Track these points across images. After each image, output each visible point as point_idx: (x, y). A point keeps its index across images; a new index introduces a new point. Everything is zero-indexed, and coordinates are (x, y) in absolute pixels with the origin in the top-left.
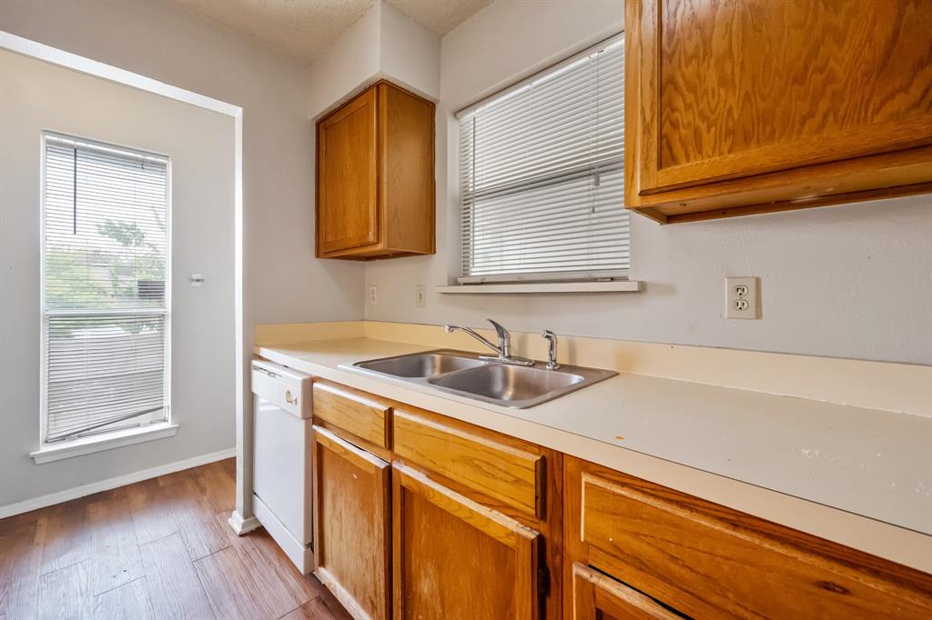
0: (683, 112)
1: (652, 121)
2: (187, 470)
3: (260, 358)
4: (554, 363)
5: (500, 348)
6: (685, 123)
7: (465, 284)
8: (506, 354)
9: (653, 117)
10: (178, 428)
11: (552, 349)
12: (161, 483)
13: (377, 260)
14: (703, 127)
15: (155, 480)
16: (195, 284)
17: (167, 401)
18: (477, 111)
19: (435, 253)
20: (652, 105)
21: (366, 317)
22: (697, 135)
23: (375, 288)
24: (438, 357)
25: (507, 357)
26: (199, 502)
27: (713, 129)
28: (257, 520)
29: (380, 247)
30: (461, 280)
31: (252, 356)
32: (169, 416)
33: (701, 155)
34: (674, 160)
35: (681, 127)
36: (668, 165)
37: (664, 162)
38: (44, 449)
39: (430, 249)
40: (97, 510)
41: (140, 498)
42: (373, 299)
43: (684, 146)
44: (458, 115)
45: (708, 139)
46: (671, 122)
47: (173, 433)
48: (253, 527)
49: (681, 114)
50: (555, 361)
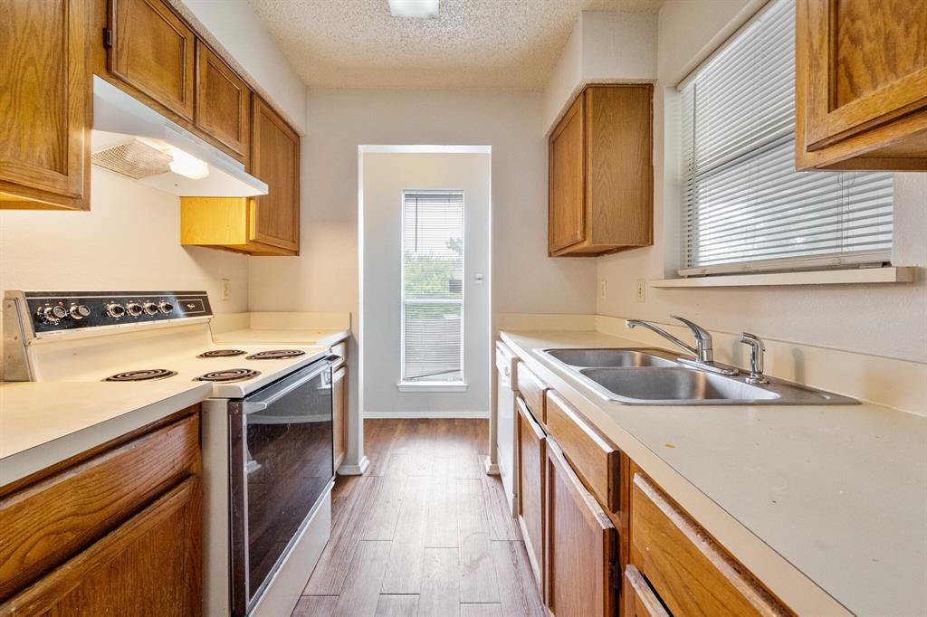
0: (868, 17)
1: (821, 47)
2: (472, 419)
3: (501, 340)
4: (757, 376)
5: (696, 351)
6: (871, 31)
7: (689, 277)
8: (705, 360)
9: (822, 41)
10: (468, 387)
11: (754, 358)
12: (456, 423)
13: (606, 256)
14: (899, 29)
15: (454, 419)
16: (478, 281)
17: (462, 368)
18: (698, 77)
19: (653, 244)
20: (821, 24)
21: (598, 312)
22: (889, 44)
23: (604, 283)
24: (638, 354)
25: (705, 362)
26: (472, 444)
27: (914, 29)
28: (497, 468)
29: (586, 244)
30: (681, 273)
31: (497, 338)
32: (462, 376)
33: (895, 73)
34: (855, 91)
35: (865, 39)
36: (846, 101)
37: (840, 98)
38: (403, 383)
39: (648, 240)
40: (423, 428)
41: (443, 428)
42: (603, 295)
43: (870, 67)
44: (679, 88)
45: (905, 45)
46: (850, 38)
47: (464, 390)
48: (494, 472)
49: (865, 23)
50: (760, 373)
